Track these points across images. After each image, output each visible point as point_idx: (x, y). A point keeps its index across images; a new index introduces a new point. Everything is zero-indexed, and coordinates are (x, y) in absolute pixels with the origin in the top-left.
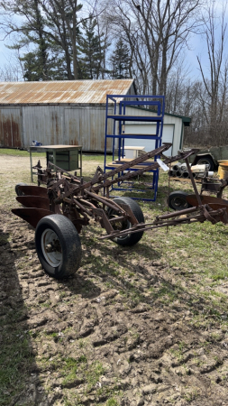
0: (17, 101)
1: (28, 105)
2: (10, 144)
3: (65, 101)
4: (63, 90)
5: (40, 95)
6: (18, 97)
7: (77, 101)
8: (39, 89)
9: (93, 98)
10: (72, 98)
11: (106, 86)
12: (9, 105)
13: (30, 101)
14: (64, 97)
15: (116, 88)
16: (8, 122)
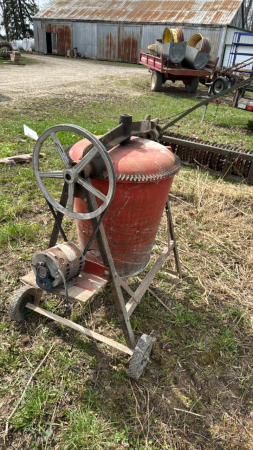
0: (139, 20)
1: (148, 23)
2: (128, 59)
3: (180, 21)
4: (178, 9)
5: (157, 14)
6: (138, 16)
7: (191, 21)
8: (155, 7)
9: (205, 18)
10: (186, 18)
11: (216, 7)
12: (132, 23)
13: (148, 19)
14: (179, 17)
15: (226, 9)
16: (129, 39)
